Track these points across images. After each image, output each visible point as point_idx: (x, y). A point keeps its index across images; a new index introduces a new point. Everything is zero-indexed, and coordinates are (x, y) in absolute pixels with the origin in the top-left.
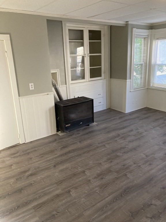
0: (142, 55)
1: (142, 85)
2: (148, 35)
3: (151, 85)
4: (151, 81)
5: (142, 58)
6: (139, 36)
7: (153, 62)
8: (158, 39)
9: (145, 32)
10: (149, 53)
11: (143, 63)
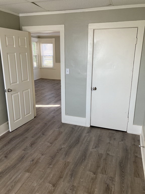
0: (36, 51)
1: (38, 66)
2: (37, 41)
3: (42, 66)
4: (42, 64)
5: (36, 52)
6: (34, 41)
7: (42, 55)
8: (43, 43)
9: (36, 40)
10: (39, 49)
11: (37, 55)
